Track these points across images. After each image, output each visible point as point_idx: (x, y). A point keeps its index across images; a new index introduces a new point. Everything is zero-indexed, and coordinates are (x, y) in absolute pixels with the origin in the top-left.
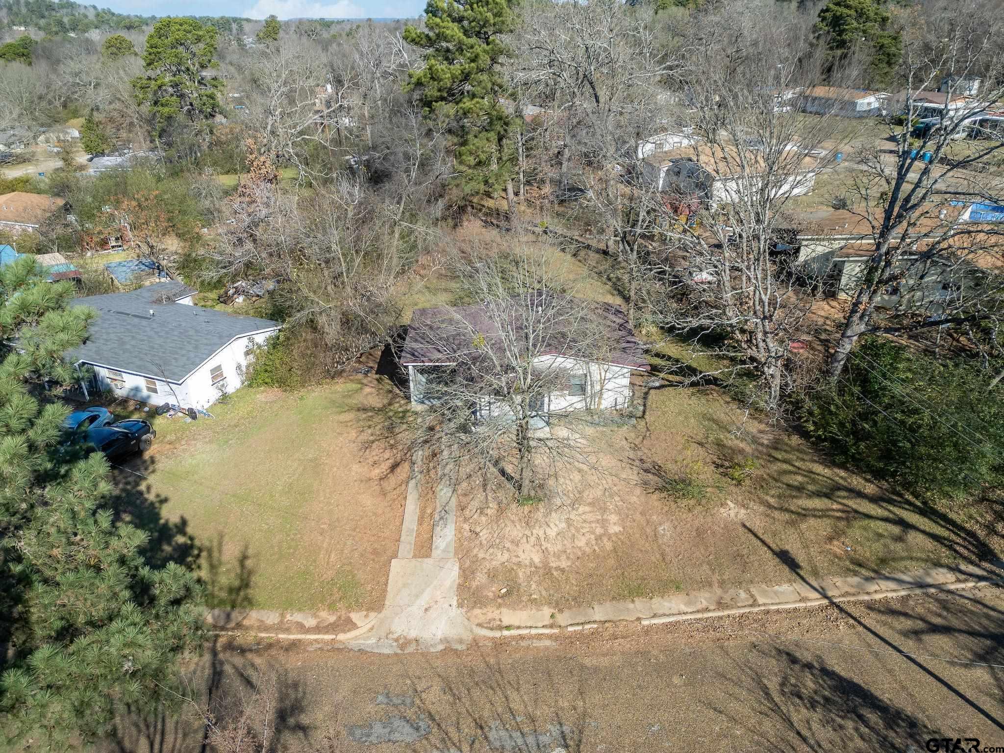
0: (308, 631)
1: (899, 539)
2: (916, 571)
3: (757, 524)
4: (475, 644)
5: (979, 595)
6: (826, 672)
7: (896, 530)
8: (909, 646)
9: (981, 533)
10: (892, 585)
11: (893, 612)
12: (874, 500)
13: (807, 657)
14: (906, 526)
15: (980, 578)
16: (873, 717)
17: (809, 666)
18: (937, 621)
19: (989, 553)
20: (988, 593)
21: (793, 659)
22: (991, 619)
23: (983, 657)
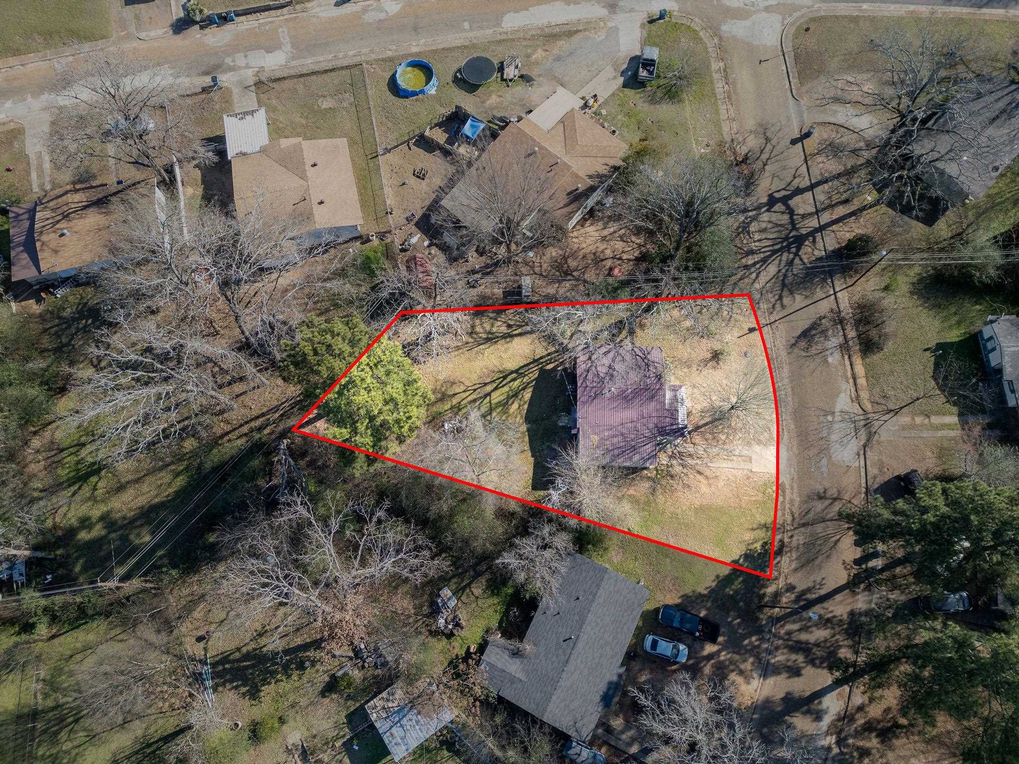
1: (742, 290)
2: (756, 292)
3: (737, 335)
5: (764, 281)
6: (799, 337)
7: (738, 288)
8: (787, 310)
9: (739, 264)
11: (774, 307)
13: (793, 341)
14: (735, 285)
15: (758, 276)
16: (813, 332)
17: (796, 341)
18: (777, 297)
19: (746, 267)
20: (764, 278)
21: (794, 345)
22: (775, 283)
23: (791, 293)
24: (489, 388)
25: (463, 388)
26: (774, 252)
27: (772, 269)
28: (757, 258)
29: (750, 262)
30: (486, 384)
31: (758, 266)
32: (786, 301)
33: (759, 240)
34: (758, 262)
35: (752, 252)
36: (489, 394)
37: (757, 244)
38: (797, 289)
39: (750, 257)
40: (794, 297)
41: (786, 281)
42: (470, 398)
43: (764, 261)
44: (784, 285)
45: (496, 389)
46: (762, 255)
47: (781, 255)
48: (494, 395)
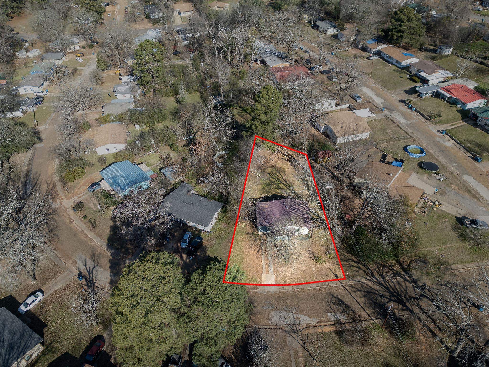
0: (250, 289)
1: (358, 272)
2: (359, 279)
3: (331, 268)
4: (280, 292)
5: (368, 283)
6: (338, 298)
7: (358, 269)
8: (353, 293)
9: (373, 270)
10: (354, 281)
11: (353, 287)
12: (355, 262)
13: (335, 295)
14: (360, 268)
15: (369, 280)
16: (343, 306)
17: (335, 297)
18: (360, 289)
19: (373, 275)
20: (370, 283)
22: (368, 288)
23: (364, 296)
25: (283, 176)
26: (387, 288)
27: (377, 287)
29: (376, 277)
30: (286, 182)
32: (359, 293)
33: (393, 282)
34: (378, 281)
35: (383, 278)
36: (282, 183)
37: (390, 281)
38: (368, 299)
39: (380, 277)
41: (371, 294)
42: (279, 178)
43: (380, 284)
44: (368, 293)
45: (284, 185)
46: (383, 283)
47: (387, 292)
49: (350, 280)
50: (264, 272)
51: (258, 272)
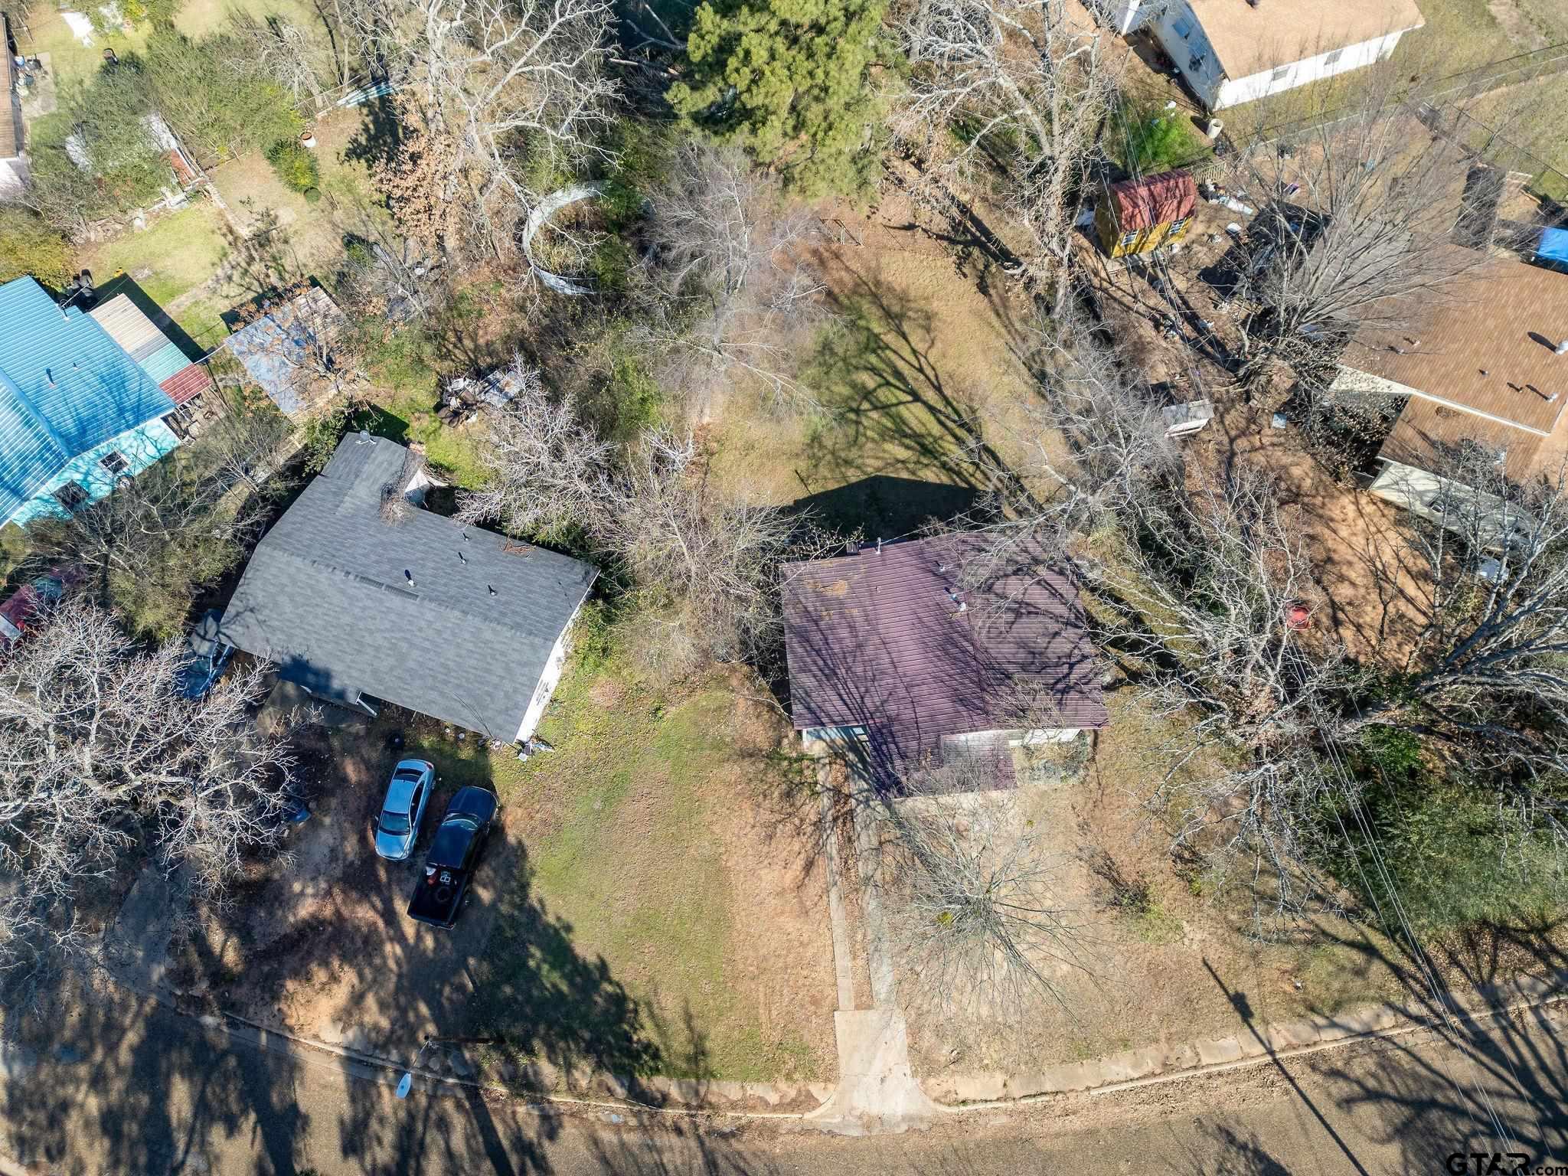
1: (1359, 972)
2: (1362, 1015)
5: (1412, 1042)
6: (1259, 1156)
7: (1358, 957)
8: (1332, 1115)
10: (1339, 1034)
11: (1333, 1073)
12: (1345, 913)
14: (1369, 950)
19: (1438, 985)
20: (1420, 1039)
21: (1231, 1139)
22: (1416, 1077)
23: (1401, 1132)
24: (930, 396)
25: (921, 347)
26: (1523, 1073)
27: (1462, 1068)
28: (1482, 1017)
29: (1458, 996)
30: (938, 389)
31: (1454, 1020)
32: (1367, 1112)
33: (1544, 1026)
34: (1467, 1021)
35: (1496, 1002)
36: (917, 398)
37: (1530, 1018)
38: (1419, 1151)
39: (1476, 997)
40: (1388, 1140)
41: (1434, 1115)
42: (901, 365)
43: (1481, 1041)
44: (1420, 1106)
45: (932, 409)
46: (1496, 1035)
47: (1520, 1097)
48: (918, 409)
49: (1317, 1028)
50: (846, 998)
51: (815, 1002)
